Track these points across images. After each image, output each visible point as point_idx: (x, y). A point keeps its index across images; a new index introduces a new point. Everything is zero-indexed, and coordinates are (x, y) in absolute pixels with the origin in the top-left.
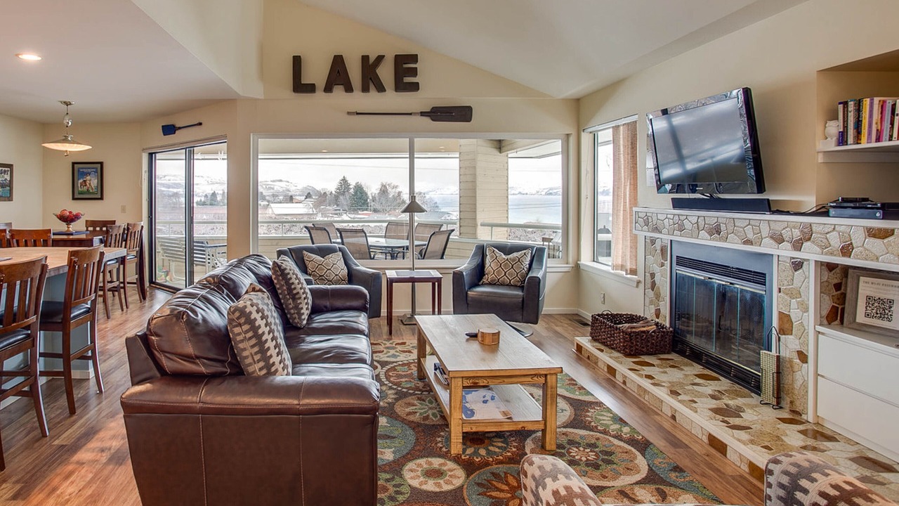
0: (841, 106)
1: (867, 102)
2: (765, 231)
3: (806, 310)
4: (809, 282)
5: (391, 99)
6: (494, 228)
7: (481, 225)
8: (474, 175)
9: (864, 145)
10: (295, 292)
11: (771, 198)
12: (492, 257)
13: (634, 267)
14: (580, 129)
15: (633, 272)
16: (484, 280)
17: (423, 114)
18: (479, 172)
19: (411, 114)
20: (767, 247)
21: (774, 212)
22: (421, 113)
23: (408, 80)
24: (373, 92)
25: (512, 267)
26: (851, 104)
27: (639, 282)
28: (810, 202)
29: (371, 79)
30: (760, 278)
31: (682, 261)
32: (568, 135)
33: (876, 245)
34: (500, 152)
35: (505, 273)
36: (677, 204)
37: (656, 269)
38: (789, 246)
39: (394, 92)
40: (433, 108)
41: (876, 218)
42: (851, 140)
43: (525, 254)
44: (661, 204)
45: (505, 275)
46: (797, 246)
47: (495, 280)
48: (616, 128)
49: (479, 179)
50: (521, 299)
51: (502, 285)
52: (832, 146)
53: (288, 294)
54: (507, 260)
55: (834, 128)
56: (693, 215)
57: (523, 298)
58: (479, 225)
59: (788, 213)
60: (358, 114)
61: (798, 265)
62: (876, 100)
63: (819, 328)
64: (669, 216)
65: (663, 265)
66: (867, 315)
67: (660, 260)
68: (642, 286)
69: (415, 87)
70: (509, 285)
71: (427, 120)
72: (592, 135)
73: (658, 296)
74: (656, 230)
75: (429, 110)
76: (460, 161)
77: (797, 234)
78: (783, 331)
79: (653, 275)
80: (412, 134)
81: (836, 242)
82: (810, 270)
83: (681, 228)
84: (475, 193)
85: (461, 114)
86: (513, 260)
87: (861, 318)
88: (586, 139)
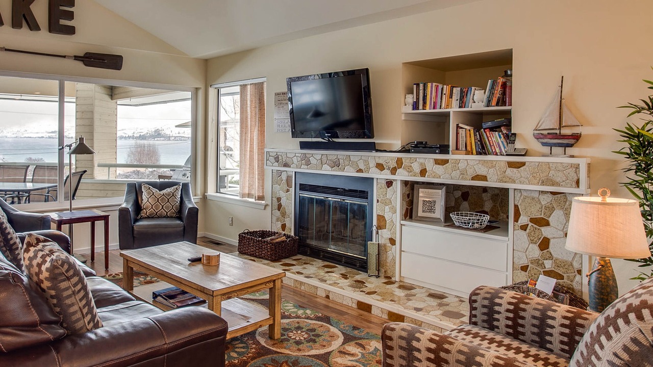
0: (415, 86)
1: (429, 85)
2: (372, 164)
3: (395, 212)
4: (396, 195)
5: (44, 40)
6: (111, 168)
7: (99, 166)
8: (92, 119)
9: (428, 110)
10: (12, 242)
11: (376, 142)
12: (149, 193)
13: (261, 194)
14: (207, 85)
15: (261, 198)
16: (143, 214)
17: (77, 58)
18: (96, 116)
19: (64, 57)
20: (374, 173)
21: (377, 151)
22: (75, 56)
23: (63, 22)
24: (25, 30)
25: (168, 201)
26: (421, 86)
27: (266, 206)
28: (397, 144)
29: (24, 16)
30: (363, 194)
31: (303, 187)
32: (197, 89)
33: (439, 169)
34: (112, 99)
35: (163, 206)
36: (304, 146)
37: (282, 194)
38: (388, 172)
39: (48, 32)
40: (86, 53)
41: (436, 153)
42: (421, 107)
43: (177, 189)
44: (290, 146)
45: (162, 208)
46: (394, 171)
47: (154, 213)
48: (243, 87)
49: (97, 123)
50: (182, 228)
51: (160, 217)
52: (409, 109)
53: (5, 246)
54: (163, 195)
55: (410, 99)
56: (318, 154)
57: (184, 226)
58: (96, 165)
59: (385, 151)
60: (6, 50)
61: (389, 183)
62: (434, 84)
63: (403, 222)
64: (297, 155)
65: (288, 191)
66: (423, 211)
67: (286, 187)
68: (269, 208)
69: (71, 31)
70: (166, 217)
71: (80, 65)
72: (216, 90)
73: (284, 214)
74: (286, 165)
75: (82, 55)
76: (77, 105)
77: (393, 164)
78: (379, 227)
79: (279, 199)
80: (62, 77)
81: (417, 168)
82: (398, 187)
83: (308, 163)
84: (93, 136)
85: (112, 62)
86: (169, 195)
87: (420, 214)
88: (212, 92)
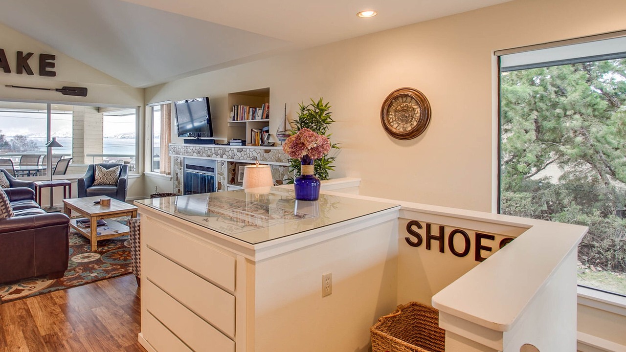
0: (233, 107)
1: (239, 106)
2: (213, 151)
3: (225, 180)
4: (225, 169)
5: (36, 80)
6: (95, 157)
7: (87, 156)
8: (83, 125)
9: (239, 121)
13: (170, 172)
14: (145, 104)
15: (169, 174)
16: (95, 183)
17: (57, 90)
19: (50, 89)
20: (214, 157)
21: (216, 144)
22: (56, 89)
23: (48, 69)
24: (24, 75)
25: (111, 175)
26: (236, 107)
27: (171, 178)
28: (226, 140)
29: (23, 66)
30: (212, 170)
31: (188, 167)
32: (139, 107)
34: (99, 112)
35: (106, 178)
36: (186, 142)
37: (178, 171)
39: (39, 76)
40: (64, 87)
41: (240, 145)
42: (236, 119)
43: (117, 168)
44: (180, 142)
47: (101, 182)
48: (162, 106)
49: (86, 128)
50: (116, 191)
51: (104, 184)
52: (231, 121)
54: (108, 171)
55: (232, 114)
56: (191, 146)
58: (85, 155)
60: (13, 87)
62: (242, 106)
63: (228, 185)
64: (183, 147)
65: (181, 169)
66: (241, 179)
67: (180, 166)
68: (173, 180)
69: (53, 74)
70: (109, 185)
71: (60, 94)
72: (151, 108)
73: (179, 183)
74: (178, 153)
75: (61, 88)
76: (73, 116)
78: (219, 189)
79: (177, 174)
80: (49, 102)
83: (187, 152)
84: (83, 136)
85: (81, 92)
86: (111, 172)
87: (239, 180)
88: (148, 109)
